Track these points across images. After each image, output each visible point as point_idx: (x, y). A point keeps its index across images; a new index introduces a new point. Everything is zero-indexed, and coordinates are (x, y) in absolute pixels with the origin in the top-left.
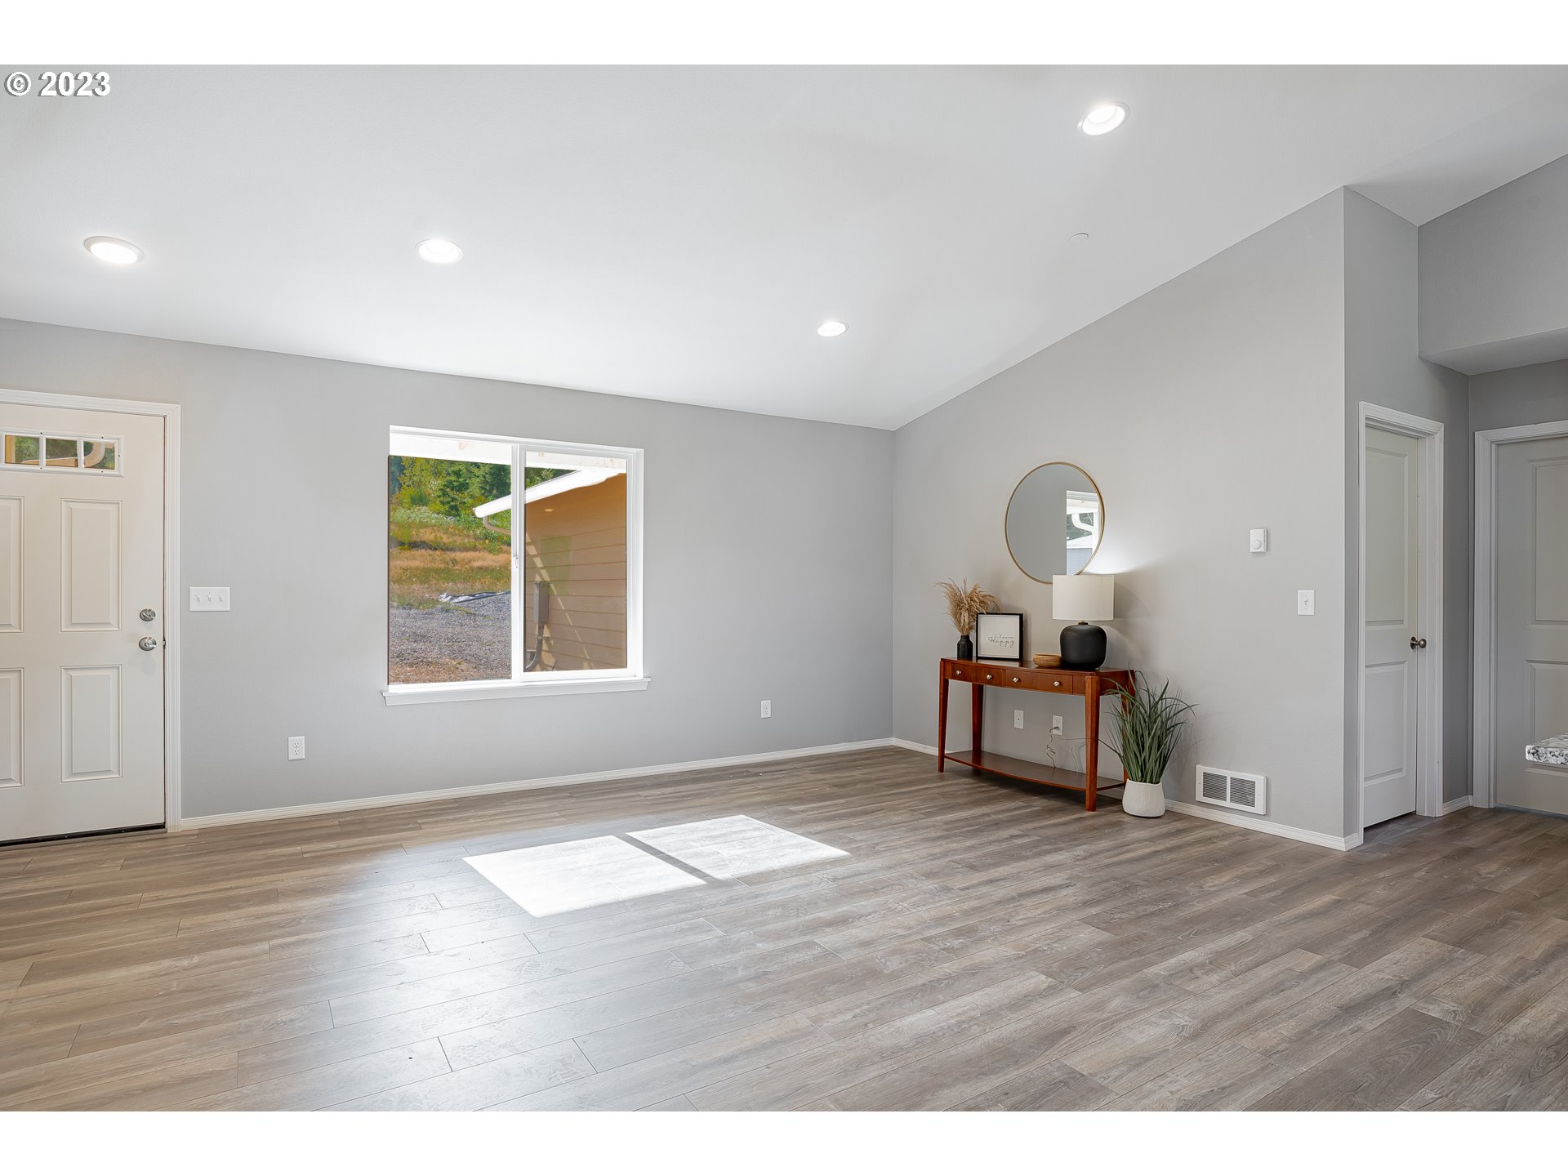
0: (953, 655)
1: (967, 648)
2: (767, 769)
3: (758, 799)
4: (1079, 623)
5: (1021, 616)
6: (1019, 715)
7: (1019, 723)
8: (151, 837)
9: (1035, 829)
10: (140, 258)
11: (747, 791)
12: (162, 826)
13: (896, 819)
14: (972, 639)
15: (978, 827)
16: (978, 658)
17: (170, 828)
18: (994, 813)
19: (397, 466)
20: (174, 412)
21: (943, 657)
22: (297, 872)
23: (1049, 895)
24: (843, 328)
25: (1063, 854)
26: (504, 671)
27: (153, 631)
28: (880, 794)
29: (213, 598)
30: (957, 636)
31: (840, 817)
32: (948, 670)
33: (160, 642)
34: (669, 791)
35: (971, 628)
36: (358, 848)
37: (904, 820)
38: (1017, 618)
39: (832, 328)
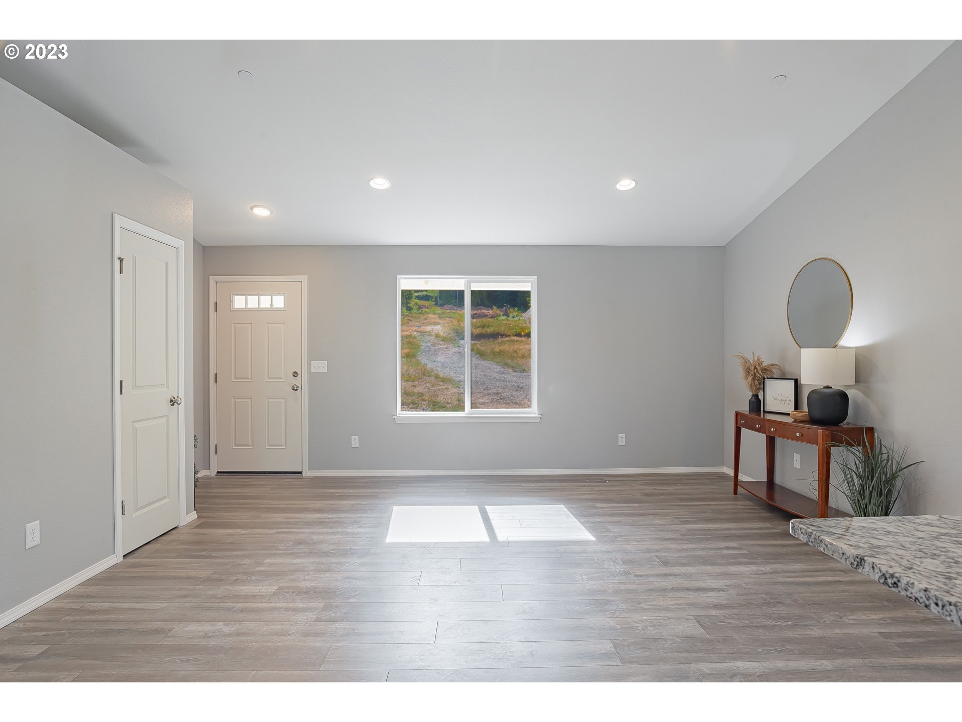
0: (745, 408)
1: (756, 404)
2: (613, 479)
3: (586, 496)
4: (824, 387)
5: (796, 381)
6: (797, 457)
7: (797, 465)
8: (296, 477)
9: (747, 545)
10: (271, 213)
11: (586, 491)
12: (301, 473)
13: (658, 522)
14: (761, 397)
15: (710, 536)
16: (765, 412)
17: (304, 475)
18: (735, 529)
19: (407, 295)
20: (304, 279)
21: (738, 410)
22: (323, 501)
23: (696, 594)
24: (633, 184)
25: (749, 567)
26: (460, 407)
27: (297, 381)
28: (669, 504)
29: (320, 366)
30: (749, 395)
31: (620, 515)
32: (741, 422)
33: (300, 387)
34: (541, 485)
35: (759, 389)
36: (360, 494)
37: (664, 523)
38: (792, 382)
39: (626, 184)
